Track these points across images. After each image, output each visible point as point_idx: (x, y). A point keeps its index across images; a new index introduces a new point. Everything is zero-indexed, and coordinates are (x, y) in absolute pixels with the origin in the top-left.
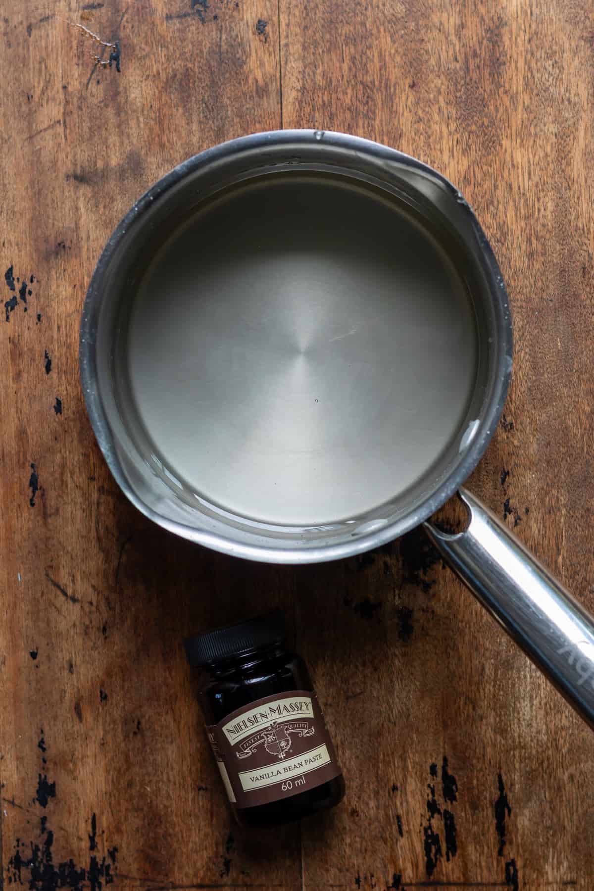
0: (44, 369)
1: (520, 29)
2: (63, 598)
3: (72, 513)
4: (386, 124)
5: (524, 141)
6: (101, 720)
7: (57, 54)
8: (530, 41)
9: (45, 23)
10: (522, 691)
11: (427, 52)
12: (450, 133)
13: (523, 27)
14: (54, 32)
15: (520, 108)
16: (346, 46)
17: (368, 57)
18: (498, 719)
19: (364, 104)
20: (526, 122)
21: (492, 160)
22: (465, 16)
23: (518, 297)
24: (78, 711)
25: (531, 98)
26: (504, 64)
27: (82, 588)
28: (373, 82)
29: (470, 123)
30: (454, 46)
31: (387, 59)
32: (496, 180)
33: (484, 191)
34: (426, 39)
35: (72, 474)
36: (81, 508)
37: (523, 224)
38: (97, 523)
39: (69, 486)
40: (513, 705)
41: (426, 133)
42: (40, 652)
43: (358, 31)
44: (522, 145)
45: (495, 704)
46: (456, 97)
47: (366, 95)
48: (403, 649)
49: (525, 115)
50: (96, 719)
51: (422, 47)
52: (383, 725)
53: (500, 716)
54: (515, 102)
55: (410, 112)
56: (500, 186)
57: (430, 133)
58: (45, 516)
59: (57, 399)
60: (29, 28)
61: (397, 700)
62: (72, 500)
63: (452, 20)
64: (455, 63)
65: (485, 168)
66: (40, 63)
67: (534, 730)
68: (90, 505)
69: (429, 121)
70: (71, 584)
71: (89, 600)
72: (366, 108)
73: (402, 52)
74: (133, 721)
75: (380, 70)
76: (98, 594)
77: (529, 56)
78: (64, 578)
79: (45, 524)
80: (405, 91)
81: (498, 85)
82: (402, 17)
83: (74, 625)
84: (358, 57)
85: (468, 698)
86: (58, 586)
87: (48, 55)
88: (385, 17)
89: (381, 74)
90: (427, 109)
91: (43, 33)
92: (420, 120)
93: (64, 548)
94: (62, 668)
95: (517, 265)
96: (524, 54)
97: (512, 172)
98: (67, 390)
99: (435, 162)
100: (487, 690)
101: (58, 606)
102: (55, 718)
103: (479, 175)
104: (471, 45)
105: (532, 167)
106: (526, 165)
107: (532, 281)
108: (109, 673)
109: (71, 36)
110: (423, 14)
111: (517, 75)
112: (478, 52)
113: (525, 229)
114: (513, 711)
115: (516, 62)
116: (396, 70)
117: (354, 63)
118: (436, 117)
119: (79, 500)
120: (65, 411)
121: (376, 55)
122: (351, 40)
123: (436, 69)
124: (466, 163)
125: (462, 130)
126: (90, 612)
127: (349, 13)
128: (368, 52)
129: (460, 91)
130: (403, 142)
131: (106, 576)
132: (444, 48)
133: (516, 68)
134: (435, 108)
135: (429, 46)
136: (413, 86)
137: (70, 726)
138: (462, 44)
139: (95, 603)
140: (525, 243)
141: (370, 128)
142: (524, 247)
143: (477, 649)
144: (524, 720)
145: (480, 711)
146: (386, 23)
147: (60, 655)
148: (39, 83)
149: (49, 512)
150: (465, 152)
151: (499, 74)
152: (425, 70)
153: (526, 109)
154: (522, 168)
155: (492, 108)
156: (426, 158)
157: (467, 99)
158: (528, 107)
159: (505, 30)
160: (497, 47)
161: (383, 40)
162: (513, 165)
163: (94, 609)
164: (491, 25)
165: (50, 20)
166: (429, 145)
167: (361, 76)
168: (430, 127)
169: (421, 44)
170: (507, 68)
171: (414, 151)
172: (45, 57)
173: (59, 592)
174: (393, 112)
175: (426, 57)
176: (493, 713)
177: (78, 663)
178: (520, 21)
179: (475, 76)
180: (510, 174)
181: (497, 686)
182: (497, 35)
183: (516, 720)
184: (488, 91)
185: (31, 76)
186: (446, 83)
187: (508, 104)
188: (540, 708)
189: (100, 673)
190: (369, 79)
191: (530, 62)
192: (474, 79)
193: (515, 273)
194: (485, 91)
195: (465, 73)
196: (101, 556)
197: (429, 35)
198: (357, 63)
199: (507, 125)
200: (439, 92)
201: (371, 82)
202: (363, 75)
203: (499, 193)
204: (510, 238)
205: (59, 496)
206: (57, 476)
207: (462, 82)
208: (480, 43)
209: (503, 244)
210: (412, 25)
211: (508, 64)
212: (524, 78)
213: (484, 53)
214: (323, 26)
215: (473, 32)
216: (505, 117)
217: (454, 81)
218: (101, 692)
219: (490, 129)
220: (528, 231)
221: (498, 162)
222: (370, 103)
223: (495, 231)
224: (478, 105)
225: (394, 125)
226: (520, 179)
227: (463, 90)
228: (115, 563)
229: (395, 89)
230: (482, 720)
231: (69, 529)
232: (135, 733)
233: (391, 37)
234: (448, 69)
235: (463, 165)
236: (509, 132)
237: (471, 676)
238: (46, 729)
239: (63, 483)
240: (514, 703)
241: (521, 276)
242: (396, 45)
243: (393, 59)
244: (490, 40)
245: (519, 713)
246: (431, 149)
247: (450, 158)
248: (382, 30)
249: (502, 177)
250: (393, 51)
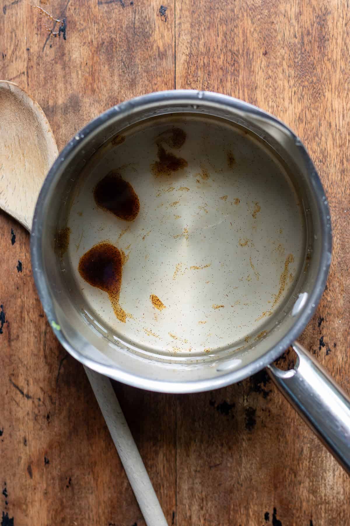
0: (10, 242)
1: (339, 16)
2: (21, 396)
3: (28, 338)
4: (246, 80)
5: (340, 94)
6: (44, 477)
7: (23, 27)
8: (346, 25)
9: (16, 5)
10: (328, 466)
11: (275, 31)
12: (290, 87)
13: (342, 15)
14: (22, 11)
15: (338, 70)
16: (220, 25)
17: (235, 34)
18: (311, 484)
19: (232, 66)
20: (342, 81)
21: (318, 106)
22: (302, 7)
23: (333, 200)
24: (30, 471)
25: (346, 64)
26: (328, 40)
27: (33, 389)
28: (238, 51)
29: (304, 80)
30: (294, 27)
31: (248, 35)
32: (320, 120)
33: (312, 127)
34: (275, 22)
35: (28, 312)
36: (34, 335)
37: (338, 150)
38: (45, 345)
39: (26, 321)
40: (321, 475)
41: (274, 86)
42: (5, 431)
43: (229, 14)
44: (339, 96)
45: (310, 474)
46: (295, 62)
47: (233, 59)
48: (249, 435)
49: (342, 76)
50: (41, 476)
51: (272, 27)
52: (234, 485)
53: (313, 482)
54: (335, 66)
55: (263, 71)
56: (323, 124)
57: (276, 87)
58: (10, 340)
59: (19, 262)
60: (5, 9)
61: (243, 469)
62: (28, 330)
63: (293, 9)
64: (295, 39)
65: (313, 111)
66: (11, 33)
67: (335, 491)
68: (40, 333)
69: (276, 78)
70: (26, 386)
71: (38, 397)
72: (233, 68)
73: (258, 31)
74: (66, 479)
75: (243, 42)
76: (44, 393)
77: (345, 35)
78: (21, 382)
79: (10, 346)
80: (260, 57)
81: (324, 55)
82: (259, 7)
83: (28, 414)
84: (228, 33)
85: (291, 469)
86: (17, 387)
87: (17, 27)
88: (248, 6)
89: (243, 45)
90: (275, 70)
91: (14, 12)
92: (270, 77)
93: (22, 362)
94: (19, 442)
95: (333, 178)
96: (341, 34)
97: (331, 115)
98: (25, 255)
99: (279, 107)
100: (304, 464)
101: (17, 401)
102: (14, 475)
103: (309, 116)
104: (306, 27)
105: (345, 112)
106: (341, 110)
107: (343, 189)
108: (50, 446)
109: (33, 15)
110: (273, 5)
111: (337, 48)
112: (311, 31)
113: (339, 154)
114: (322, 479)
115: (337, 39)
116: (254, 42)
117: (225, 37)
118: (281, 76)
119: (33, 330)
120: (24, 270)
121: (241, 31)
122: (224, 21)
123: (282, 42)
124: (300, 108)
125: (298, 85)
126: (39, 405)
127: (223, 3)
128: (235, 30)
129: (298, 58)
130: (258, 92)
131: (50, 382)
132: (287, 28)
133: (337, 43)
134: (280, 70)
135: (277, 27)
136: (265, 54)
137: (24, 480)
138: (299, 26)
139: (42, 400)
140: (339, 163)
141: (235, 82)
142: (338, 166)
143: (298, 437)
144: (329, 485)
145: (299, 478)
146: (248, 11)
147: (18, 433)
148: (10, 46)
149: (12, 338)
150: (299, 100)
151: (324, 47)
152: (274, 44)
153: (342, 71)
154: (339, 112)
155: (319, 70)
156: (273, 103)
157: (302, 63)
158: (344, 70)
159: (329, 17)
160: (323, 29)
161: (246, 22)
162: (332, 110)
163: (41, 403)
164: (320, 13)
165: (19, 3)
166: (275, 95)
167: (230, 46)
168: (276, 82)
169: (271, 25)
170: (330, 44)
171: (265, 99)
172: (15, 29)
173: (18, 392)
174: (251, 72)
175: (274, 34)
176: (308, 480)
177: (30, 439)
178: (340, 11)
179: (308, 48)
180: (330, 116)
181: (311, 462)
182: (324, 20)
183: (323, 485)
184: (317, 58)
185: (5, 41)
186: (288, 52)
187: (330, 68)
188: (340, 477)
189: (45, 446)
190: (235, 48)
191: (345, 39)
192: (307, 50)
193: (332, 183)
194: (314, 58)
195: (301, 46)
196: (47, 368)
197: (277, 19)
198: (228, 37)
199: (328, 82)
200: (283, 59)
201: (237, 51)
202: (231, 46)
203: (322, 129)
204: (328, 159)
205: (19, 327)
206: (18, 313)
207: (299, 52)
208: (312, 25)
209: (324, 164)
210: (266, 12)
211: (331, 40)
212: (341, 50)
213: (314, 32)
214: (205, 11)
215: (308, 17)
216: (327, 77)
217: (294, 51)
218: (45, 459)
219: (317, 85)
220: (341, 155)
221: (322, 107)
222: (236, 65)
223: (319, 155)
224: (310, 68)
225: (252, 80)
226: (337, 119)
227: (299, 58)
228: (56, 373)
229: (253, 56)
230: (300, 484)
231: (26, 349)
232: (67, 487)
233: (252, 20)
234: (290, 43)
235: (298, 109)
236: (330, 87)
237: (294, 454)
238: (8, 482)
239: (22, 318)
240: (323, 473)
241: (336, 186)
242: (255, 25)
243: (252, 34)
244: (319, 23)
245: (325, 480)
246: (277, 98)
247: (289, 103)
248: (245, 14)
249: (325, 118)
250: (252, 30)
